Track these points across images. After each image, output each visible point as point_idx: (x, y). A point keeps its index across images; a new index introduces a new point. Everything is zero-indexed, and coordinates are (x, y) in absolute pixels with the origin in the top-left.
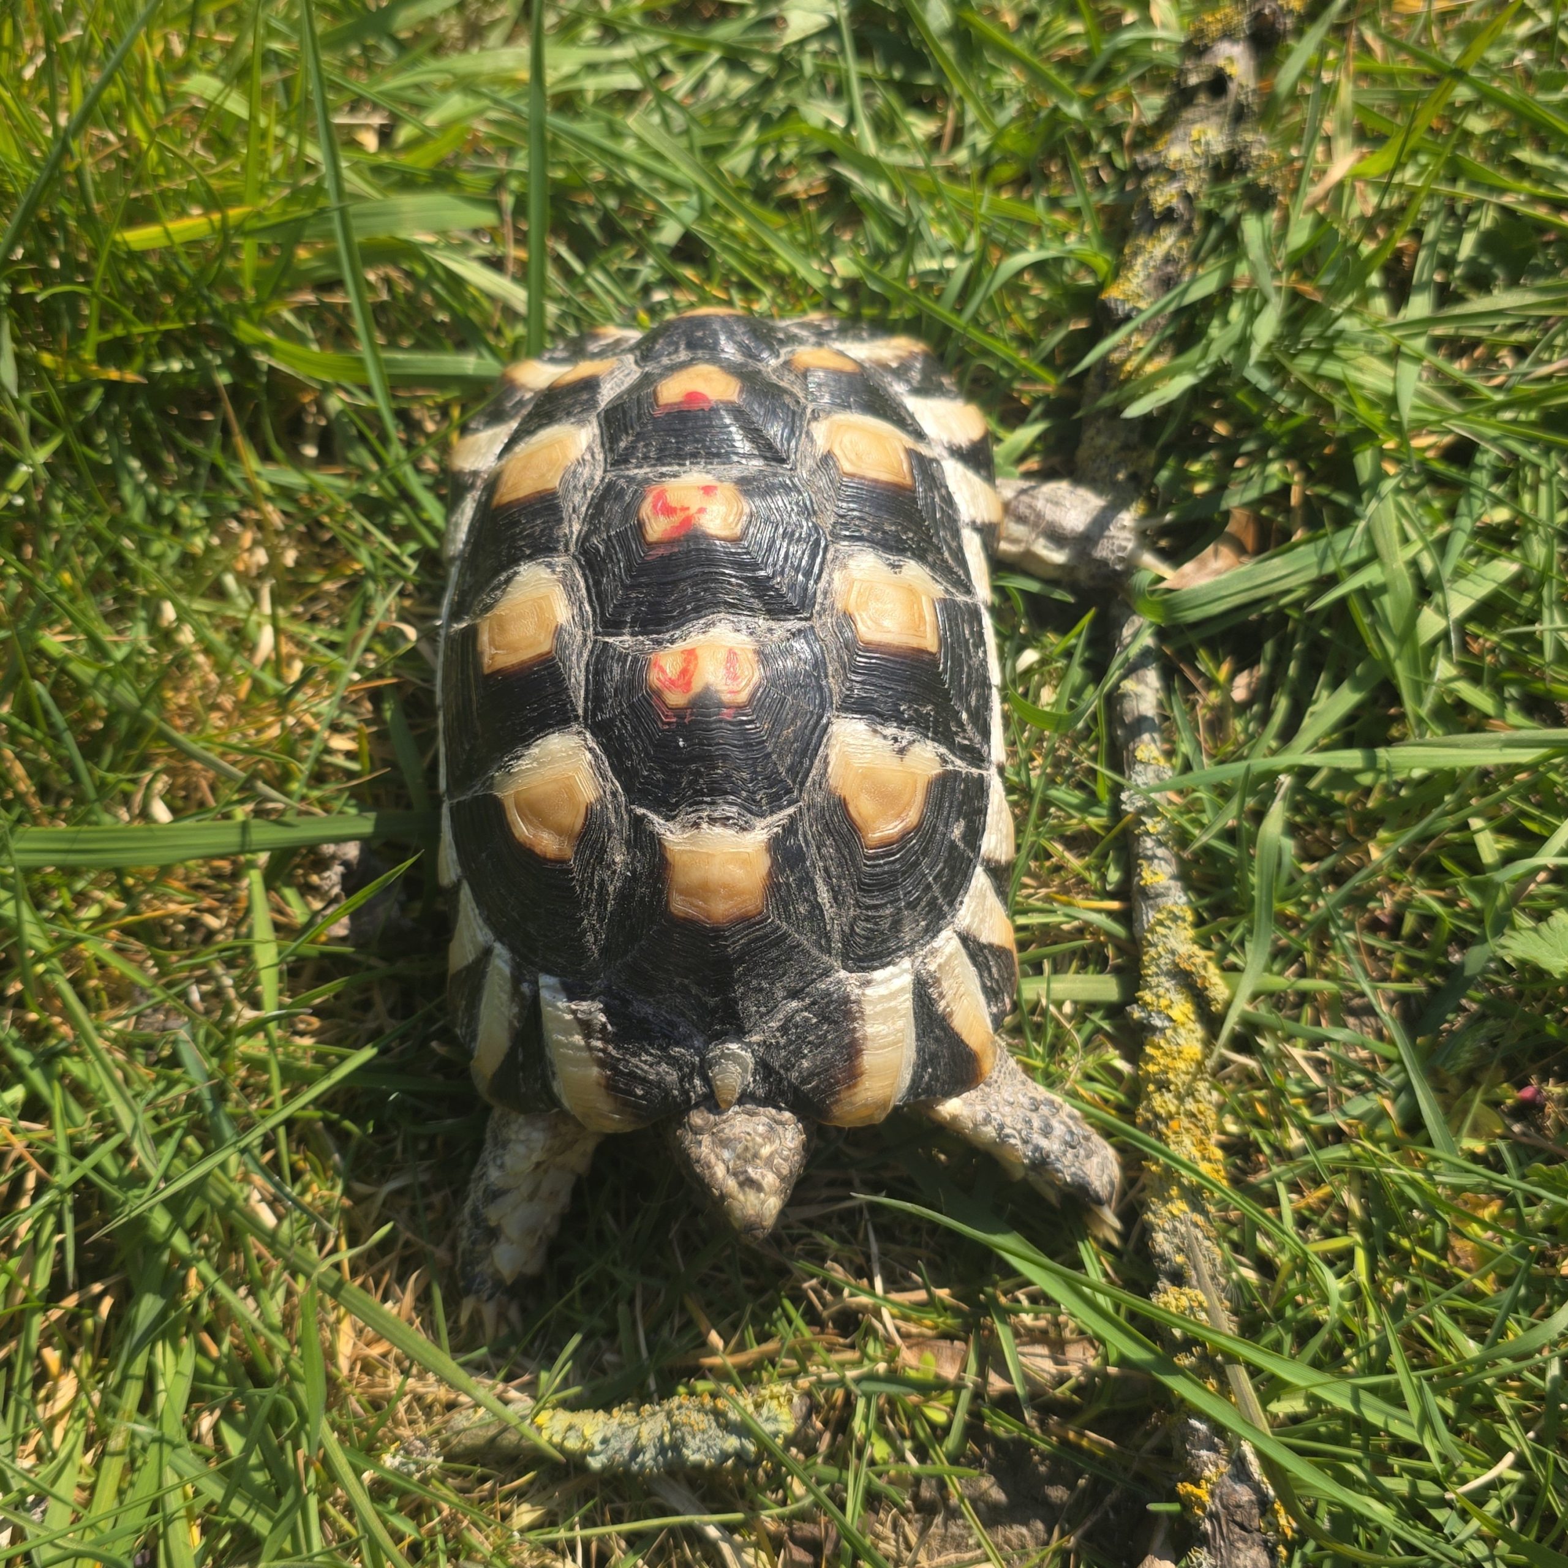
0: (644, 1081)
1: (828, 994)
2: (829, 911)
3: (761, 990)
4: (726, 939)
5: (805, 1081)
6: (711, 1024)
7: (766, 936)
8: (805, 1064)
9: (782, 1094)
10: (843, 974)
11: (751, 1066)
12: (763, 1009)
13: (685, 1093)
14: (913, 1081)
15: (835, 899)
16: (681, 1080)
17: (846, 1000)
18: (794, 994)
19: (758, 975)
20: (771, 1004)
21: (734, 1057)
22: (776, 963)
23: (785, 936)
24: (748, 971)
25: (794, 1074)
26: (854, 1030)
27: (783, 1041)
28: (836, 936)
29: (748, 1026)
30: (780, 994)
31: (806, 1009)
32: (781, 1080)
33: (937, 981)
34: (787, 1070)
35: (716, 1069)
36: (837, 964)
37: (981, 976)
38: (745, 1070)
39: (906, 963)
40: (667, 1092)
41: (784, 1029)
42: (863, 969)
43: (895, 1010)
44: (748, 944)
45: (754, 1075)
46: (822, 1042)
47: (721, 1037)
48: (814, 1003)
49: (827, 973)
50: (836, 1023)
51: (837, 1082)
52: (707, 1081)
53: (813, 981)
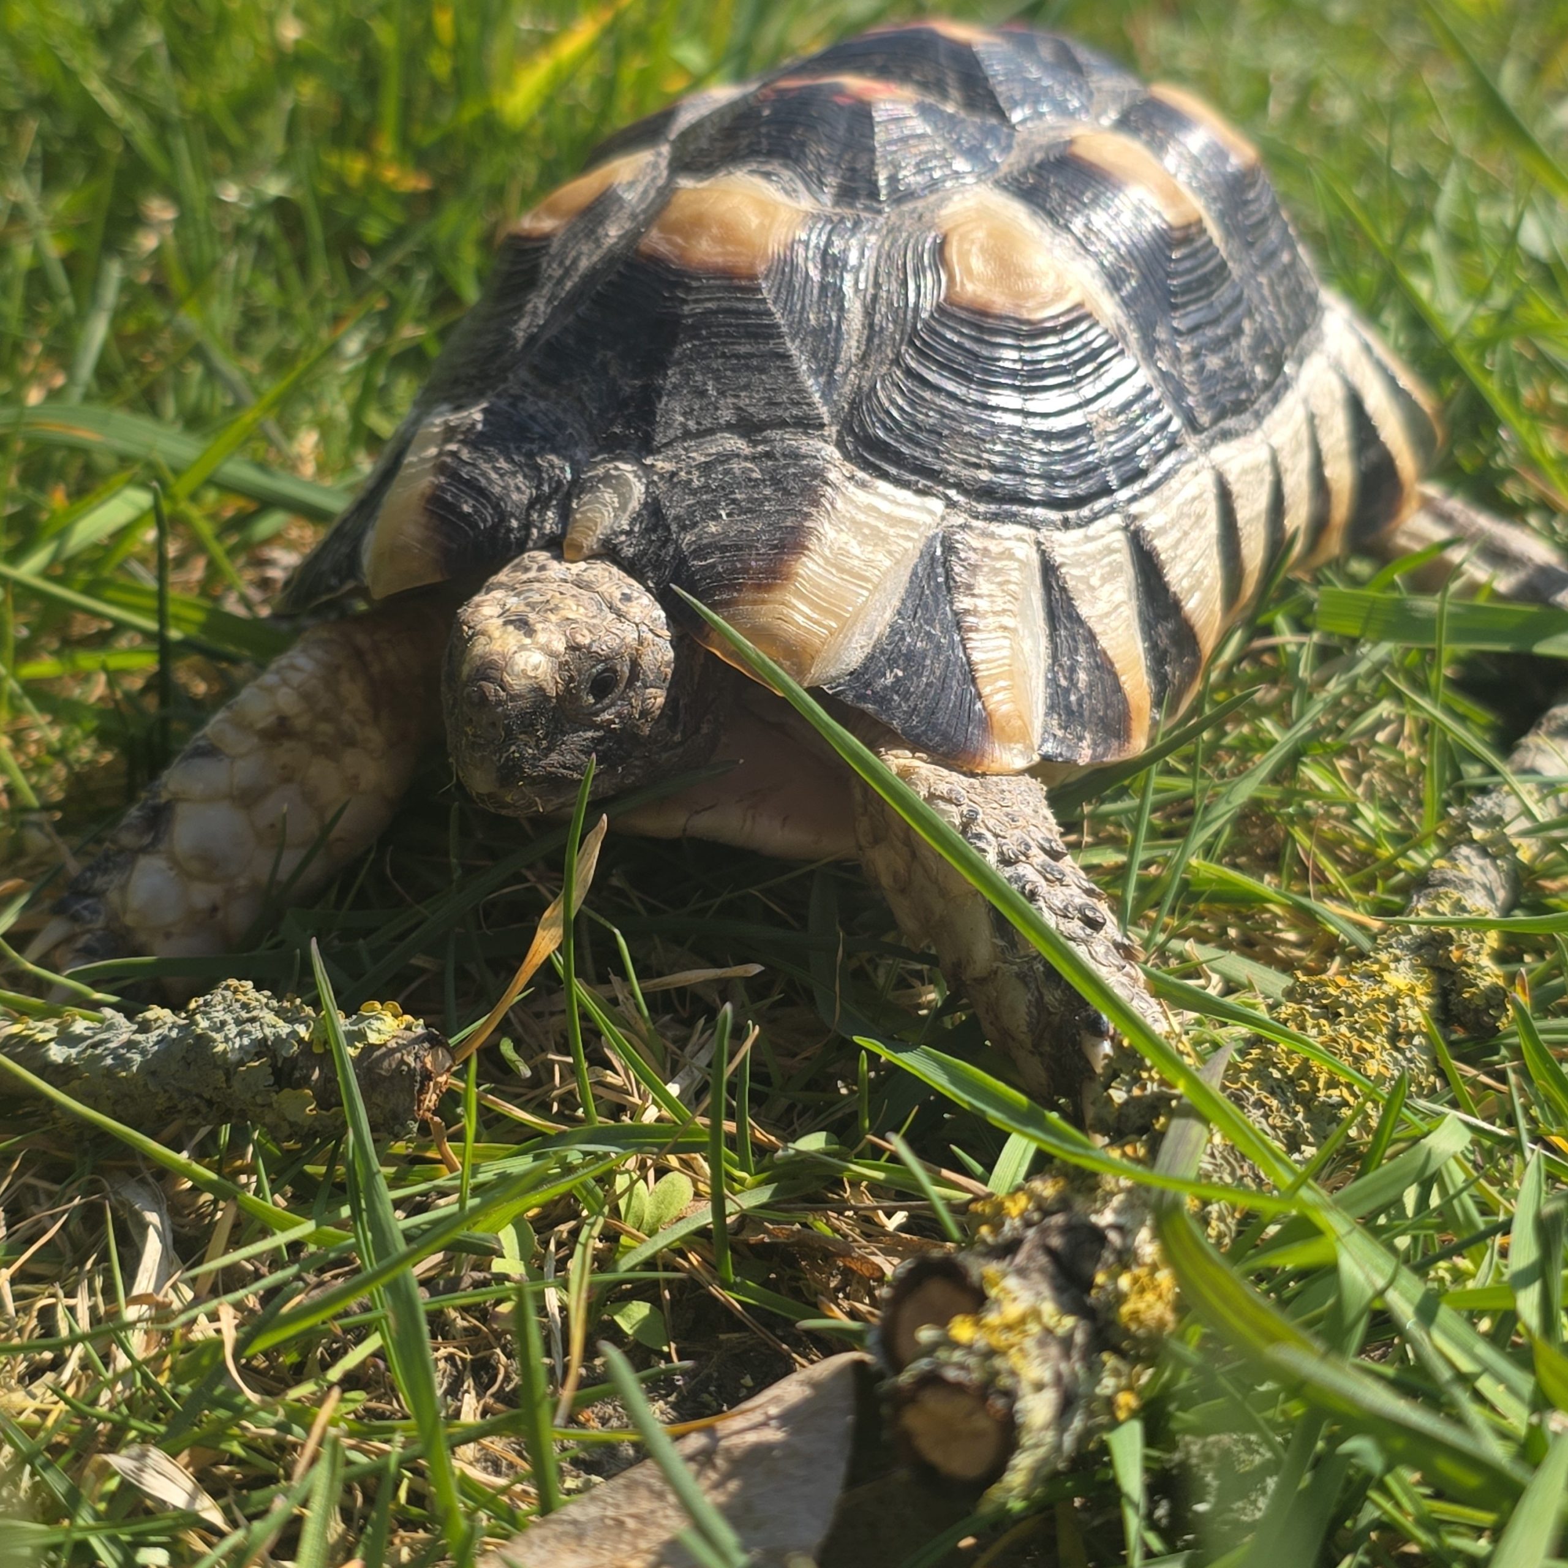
0: (481, 493)
1: (795, 456)
2: (851, 348)
3: (703, 394)
4: (688, 289)
5: (700, 552)
6: (612, 422)
7: (745, 313)
8: (713, 528)
9: (658, 565)
10: (831, 451)
11: (634, 505)
12: (692, 425)
13: (527, 526)
14: (865, 667)
15: (869, 340)
16: (531, 505)
17: (818, 474)
18: (746, 427)
19: (708, 369)
20: (707, 423)
21: (618, 484)
22: (744, 363)
23: (771, 332)
24: (696, 356)
25: (689, 537)
26: (807, 516)
27: (696, 484)
28: (847, 389)
29: (660, 439)
30: (726, 415)
31: (753, 458)
32: (665, 542)
33: (973, 569)
34: (684, 528)
35: (586, 498)
36: (832, 431)
37: (1055, 657)
38: (623, 507)
39: (937, 505)
40: (502, 516)
41: (706, 468)
42: (867, 466)
43: (885, 539)
44: (714, 313)
45: (632, 524)
46: (753, 509)
47: (615, 448)
48: (768, 455)
49: (809, 424)
50: (787, 492)
51: (745, 571)
52: (565, 515)
53: (782, 424)
